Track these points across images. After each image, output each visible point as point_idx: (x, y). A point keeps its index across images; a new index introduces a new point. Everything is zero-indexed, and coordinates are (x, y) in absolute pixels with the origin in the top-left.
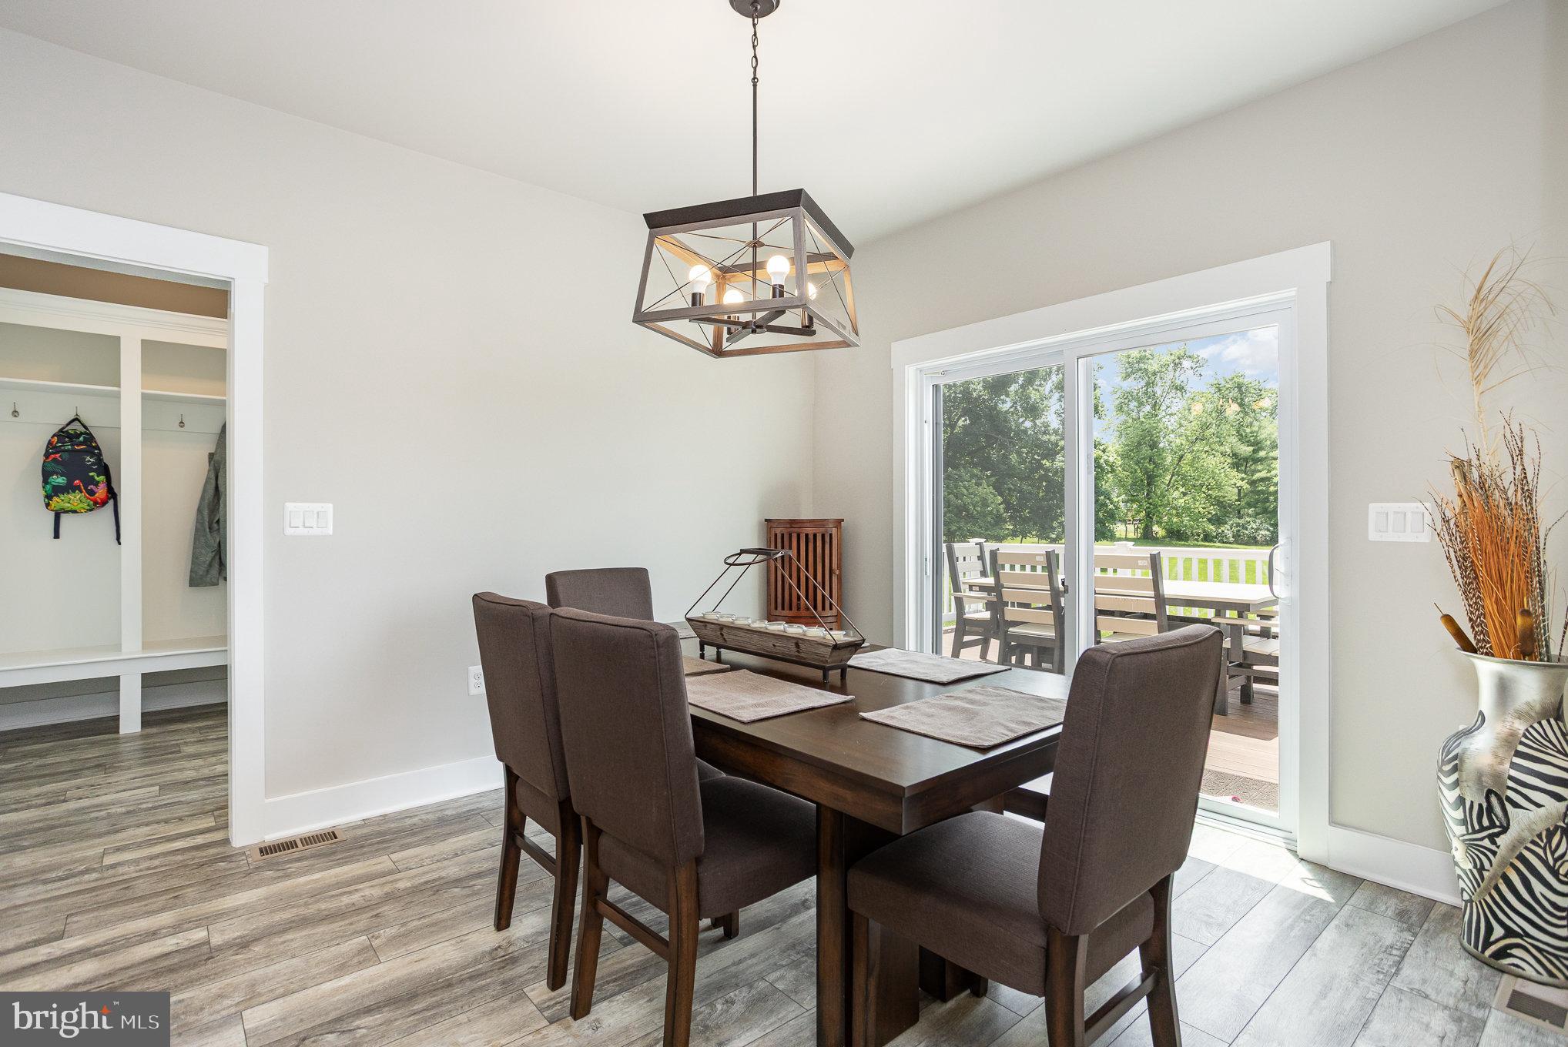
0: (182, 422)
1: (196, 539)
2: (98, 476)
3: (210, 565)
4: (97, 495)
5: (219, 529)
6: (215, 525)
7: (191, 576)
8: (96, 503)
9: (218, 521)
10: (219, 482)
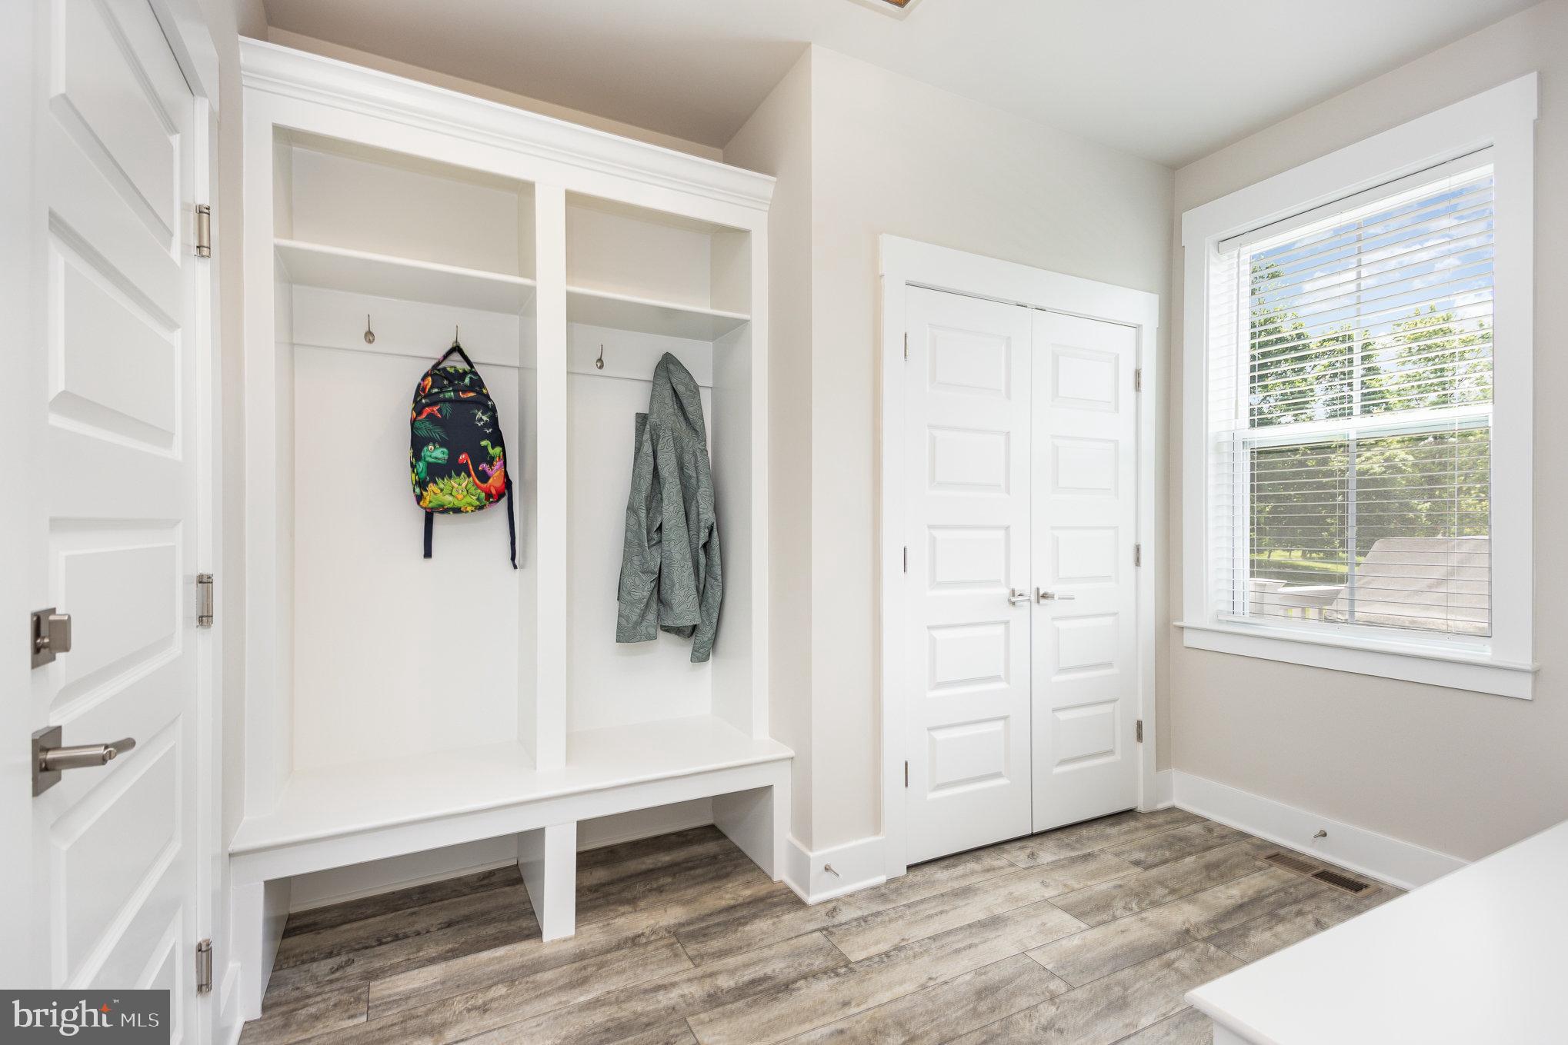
0: (600, 360)
1: (627, 559)
2: (493, 448)
3: (647, 605)
4: (491, 481)
5: (660, 541)
6: (655, 536)
7: (619, 624)
8: (489, 495)
9: (660, 528)
10: (659, 461)
